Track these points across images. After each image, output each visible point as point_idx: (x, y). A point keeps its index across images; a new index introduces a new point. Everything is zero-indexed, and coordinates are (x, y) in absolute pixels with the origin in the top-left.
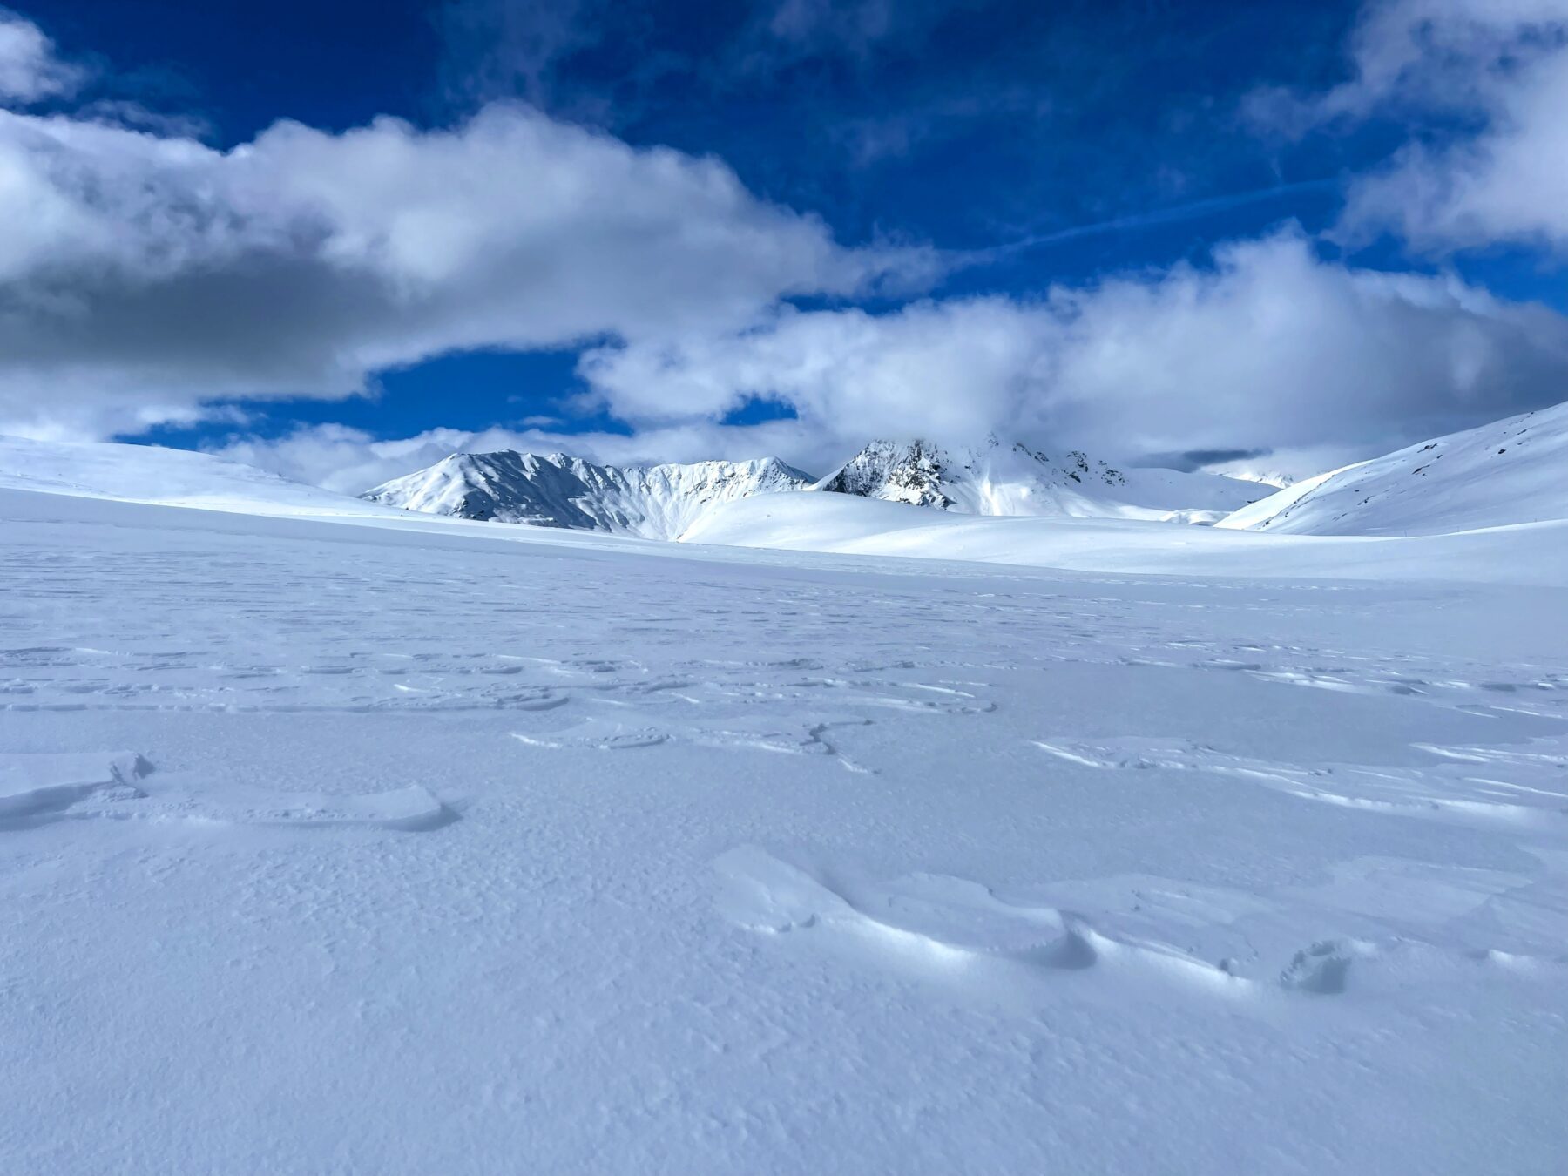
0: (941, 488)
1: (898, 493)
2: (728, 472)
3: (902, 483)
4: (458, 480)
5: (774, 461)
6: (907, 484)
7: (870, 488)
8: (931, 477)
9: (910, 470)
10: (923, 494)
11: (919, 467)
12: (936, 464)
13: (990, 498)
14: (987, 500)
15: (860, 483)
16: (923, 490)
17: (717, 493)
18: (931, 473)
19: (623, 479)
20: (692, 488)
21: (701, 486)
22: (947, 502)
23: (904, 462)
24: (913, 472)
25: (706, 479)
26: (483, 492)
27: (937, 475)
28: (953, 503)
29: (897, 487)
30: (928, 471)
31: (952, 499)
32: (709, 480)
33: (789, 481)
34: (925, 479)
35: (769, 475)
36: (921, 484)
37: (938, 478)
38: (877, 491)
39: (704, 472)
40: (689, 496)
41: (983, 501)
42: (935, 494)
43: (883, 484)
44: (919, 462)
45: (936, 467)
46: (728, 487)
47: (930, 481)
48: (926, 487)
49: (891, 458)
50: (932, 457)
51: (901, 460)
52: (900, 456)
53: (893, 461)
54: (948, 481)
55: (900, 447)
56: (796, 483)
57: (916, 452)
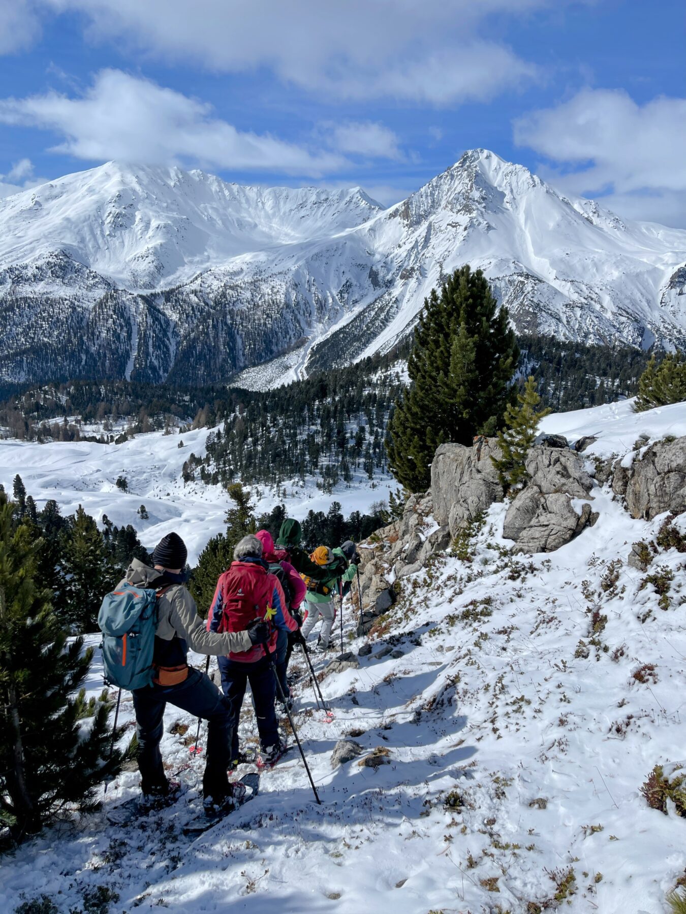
0: (486, 216)
1: (451, 218)
2: (323, 197)
3: (455, 210)
4: (116, 178)
5: (359, 191)
6: (459, 211)
7: (430, 213)
8: (479, 206)
9: (463, 200)
10: (471, 219)
11: (470, 197)
12: (485, 196)
13: (523, 227)
14: (521, 229)
15: (422, 209)
16: (471, 215)
17: (314, 212)
18: (480, 203)
19: (245, 195)
20: (295, 206)
21: (302, 206)
22: (489, 227)
23: (459, 193)
24: (465, 202)
25: (306, 202)
26: (134, 191)
27: (484, 205)
28: (494, 229)
29: (451, 213)
30: (477, 201)
31: (493, 225)
32: (309, 202)
33: (367, 207)
34: (474, 207)
35: (354, 200)
36: (470, 211)
37: (484, 207)
38: (434, 216)
39: (305, 195)
40: (293, 212)
41: (518, 229)
43: (439, 210)
44: (471, 194)
45: (484, 199)
46: (322, 208)
47: (478, 209)
48: (474, 214)
49: (448, 191)
50: (482, 191)
51: (456, 192)
52: (455, 190)
53: (449, 194)
54: (492, 211)
55: (457, 182)
56: (373, 209)
57: (469, 186)
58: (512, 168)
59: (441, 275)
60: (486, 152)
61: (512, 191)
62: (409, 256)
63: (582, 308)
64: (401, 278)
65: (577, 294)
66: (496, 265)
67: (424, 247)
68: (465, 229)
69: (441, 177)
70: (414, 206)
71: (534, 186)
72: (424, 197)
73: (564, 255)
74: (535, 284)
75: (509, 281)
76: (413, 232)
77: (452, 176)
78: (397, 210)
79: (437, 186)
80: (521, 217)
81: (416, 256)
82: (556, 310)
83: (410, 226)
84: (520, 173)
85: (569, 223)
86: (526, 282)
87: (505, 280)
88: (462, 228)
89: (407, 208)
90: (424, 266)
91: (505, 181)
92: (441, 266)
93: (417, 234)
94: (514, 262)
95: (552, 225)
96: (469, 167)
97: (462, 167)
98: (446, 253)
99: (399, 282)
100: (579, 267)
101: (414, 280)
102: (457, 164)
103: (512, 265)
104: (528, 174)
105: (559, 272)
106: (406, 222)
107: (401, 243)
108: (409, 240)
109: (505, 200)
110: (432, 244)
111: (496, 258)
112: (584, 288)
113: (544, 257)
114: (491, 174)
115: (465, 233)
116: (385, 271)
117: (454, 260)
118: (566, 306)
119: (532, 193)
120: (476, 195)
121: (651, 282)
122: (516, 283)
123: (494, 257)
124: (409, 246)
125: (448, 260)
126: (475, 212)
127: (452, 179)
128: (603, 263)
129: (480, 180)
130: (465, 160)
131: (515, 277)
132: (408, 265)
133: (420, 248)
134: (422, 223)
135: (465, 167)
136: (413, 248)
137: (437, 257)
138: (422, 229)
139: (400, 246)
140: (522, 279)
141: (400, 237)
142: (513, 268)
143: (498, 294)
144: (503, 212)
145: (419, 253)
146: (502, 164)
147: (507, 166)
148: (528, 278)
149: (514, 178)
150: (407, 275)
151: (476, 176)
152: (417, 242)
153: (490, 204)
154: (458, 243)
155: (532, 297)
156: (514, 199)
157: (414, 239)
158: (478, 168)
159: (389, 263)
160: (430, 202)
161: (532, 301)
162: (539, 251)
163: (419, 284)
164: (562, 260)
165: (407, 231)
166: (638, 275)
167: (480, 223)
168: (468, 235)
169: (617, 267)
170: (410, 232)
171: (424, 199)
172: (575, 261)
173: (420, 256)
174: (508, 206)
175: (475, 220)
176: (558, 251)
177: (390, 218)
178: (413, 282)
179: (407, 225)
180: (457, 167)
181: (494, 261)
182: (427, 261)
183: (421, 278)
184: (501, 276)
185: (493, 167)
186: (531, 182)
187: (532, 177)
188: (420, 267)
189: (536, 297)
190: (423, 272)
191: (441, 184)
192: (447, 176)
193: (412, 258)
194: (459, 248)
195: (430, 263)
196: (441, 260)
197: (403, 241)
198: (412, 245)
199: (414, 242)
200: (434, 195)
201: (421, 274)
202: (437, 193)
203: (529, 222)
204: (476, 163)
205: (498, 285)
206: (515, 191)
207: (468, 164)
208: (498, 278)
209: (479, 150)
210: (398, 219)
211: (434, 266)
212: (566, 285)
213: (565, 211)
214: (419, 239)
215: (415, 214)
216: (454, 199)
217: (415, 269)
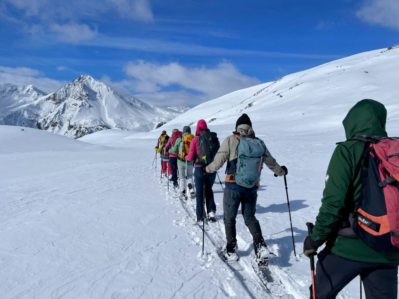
0: (89, 102)
1: (74, 102)
2: (14, 88)
3: (76, 99)
5: (32, 87)
6: (78, 99)
7: (65, 99)
8: (86, 98)
9: (79, 95)
10: (82, 103)
11: (82, 94)
12: (88, 94)
13: (104, 106)
14: (103, 107)
15: (61, 97)
16: (82, 101)
17: (10, 94)
18: (86, 97)
22: (90, 106)
23: (77, 92)
24: (80, 96)
25: (5, 90)
27: (88, 97)
28: (92, 107)
29: (74, 100)
30: (85, 96)
31: (92, 105)
32: (7, 90)
33: (37, 93)
34: (83, 98)
35: (30, 91)
36: (82, 100)
37: (88, 98)
38: (67, 100)
39: (5, 87)
41: (102, 107)
42: (86, 103)
43: (69, 98)
45: (87, 95)
46: (14, 93)
47: (85, 99)
48: (84, 101)
49: (73, 90)
50: (87, 92)
51: (76, 91)
52: (76, 90)
53: (74, 91)
54: (91, 100)
55: (77, 87)
56: (40, 95)
57: (81, 89)
58: (99, 83)
59: (69, 125)
60: (89, 77)
61: (100, 92)
62: (55, 116)
64: (52, 126)
66: (92, 122)
67: (62, 113)
68: (80, 107)
69: (70, 85)
70: (57, 95)
71: (108, 91)
72: (62, 92)
73: (120, 118)
75: (97, 128)
76: (58, 106)
77: (75, 85)
78: (50, 97)
79: (68, 88)
80: (104, 102)
81: (59, 117)
83: (56, 104)
84: (103, 86)
85: (122, 105)
86: (103, 129)
87: (95, 128)
88: (79, 106)
89: (55, 96)
90: (62, 121)
91: (97, 88)
92: (69, 122)
93: (59, 107)
94: (99, 121)
95: (115, 106)
96: (82, 81)
97: (79, 81)
98: (72, 116)
99: (51, 128)
100: (125, 123)
102: (76, 80)
103: (98, 122)
104: (106, 86)
105: (117, 124)
106: (54, 102)
107: (52, 111)
108: (56, 110)
109: (97, 95)
110: (66, 112)
111: (92, 119)
113: (111, 118)
114: (91, 85)
115: (80, 109)
116: (44, 123)
117: (75, 119)
119: (108, 93)
120: (84, 93)
121: (150, 128)
122: (99, 129)
123: (91, 118)
124: (55, 113)
125: (72, 119)
126: (84, 100)
127: (75, 86)
128: (134, 121)
129: (86, 87)
130: (80, 79)
131: (99, 127)
132: (55, 120)
133: (60, 113)
134: (62, 103)
135: (80, 81)
136: (57, 113)
137: (68, 118)
138: (61, 106)
139: (51, 112)
140: (101, 127)
141: (52, 108)
142: (98, 123)
144: (96, 100)
145: (60, 116)
146: (96, 81)
147: (97, 83)
148: (104, 127)
149: (100, 87)
150: (54, 125)
151: (84, 86)
152: (59, 111)
153: (90, 97)
154: (77, 112)
156: (101, 95)
157: (58, 110)
158: (85, 82)
159: (46, 119)
160: (65, 94)
162: (110, 116)
163: (60, 129)
164: (118, 120)
165: (55, 106)
166: (145, 126)
167: (86, 105)
168: (81, 109)
169: (139, 123)
170: (56, 106)
171: (62, 93)
172: (123, 121)
173: (61, 117)
174: (98, 98)
175: (84, 103)
176: (117, 117)
177: (46, 100)
178: (57, 128)
179: (55, 103)
180: (77, 81)
181: (91, 120)
182: (63, 119)
183: (60, 126)
184: (93, 126)
185: (92, 83)
186: (107, 89)
187: (107, 88)
188: (60, 122)
190: (61, 124)
191: (70, 87)
192: (72, 84)
193: (57, 117)
194: (77, 114)
195: (65, 120)
196: (69, 119)
197: (53, 110)
198: (57, 112)
199: (58, 111)
200: (67, 92)
201: (60, 125)
202: (68, 91)
203: (107, 105)
204: (84, 80)
205: (92, 130)
206: (101, 92)
207: (81, 80)
208: (92, 127)
209: (86, 75)
210: (50, 101)
211: (66, 121)
213: (120, 101)
214: (60, 110)
215: (58, 99)
216: (76, 94)
217: (58, 122)
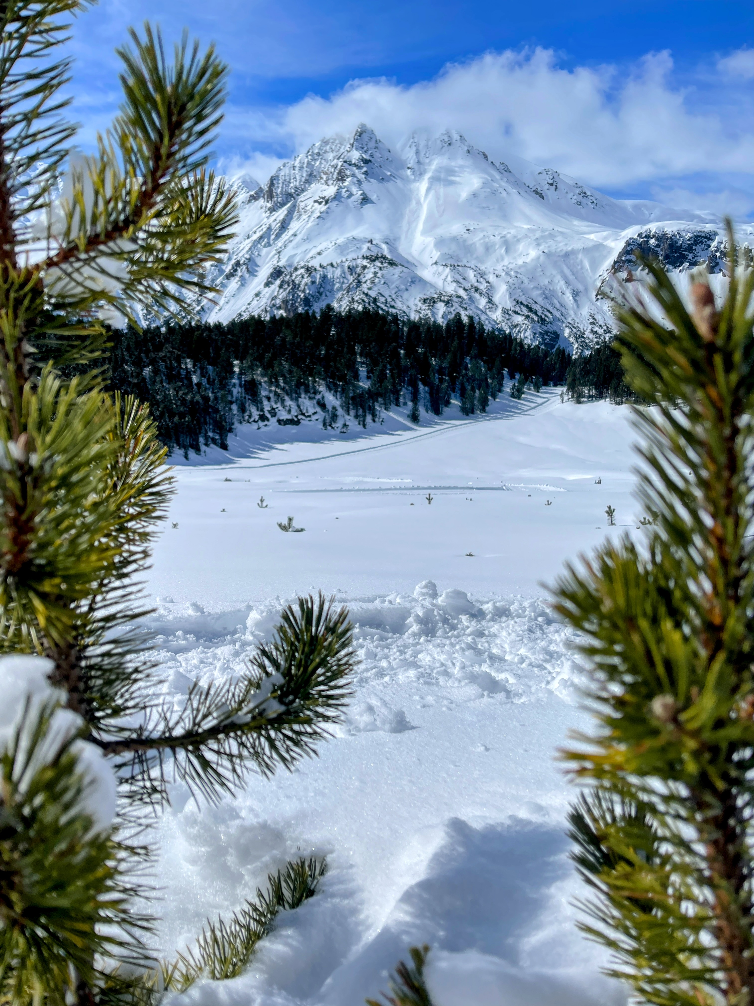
59: (274, 269)
63: (447, 303)
65: (454, 284)
66: (340, 247)
67: (278, 235)
70: (280, 182)
72: (297, 169)
73: (463, 232)
74: (381, 269)
75: (349, 267)
78: (260, 190)
79: (319, 154)
80: (423, 187)
82: (405, 309)
83: (273, 209)
85: (493, 192)
86: (369, 266)
87: (342, 267)
89: (272, 186)
92: (279, 257)
93: (273, 218)
94: (371, 241)
95: (464, 194)
100: (478, 247)
101: (237, 278)
103: (365, 246)
105: (444, 255)
106: (268, 205)
107: (251, 233)
108: (262, 228)
109: (404, 164)
112: (471, 275)
113: (432, 235)
115: (324, 208)
117: (297, 246)
118: (425, 301)
120: (356, 157)
124: (257, 236)
125: (289, 247)
126: (348, 180)
128: (518, 241)
131: (358, 261)
133: (273, 237)
134: (287, 203)
138: (282, 213)
143: (328, 287)
144: (396, 180)
148: (374, 261)
152: (269, 228)
153: (376, 170)
154: (310, 223)
155: (370, 289)
156: (419, 163)
157: (267, 226)
160: (304, 175)
161: (367, 295)
163: (242, 285)
164: (456, 239)
165: (266, 216)
166: (567, 255)
167: (350, 195)
168: (327, 211)
169: (538, 245)
170: (268, 217)
171: (297, 171)
172: (477, 239)
174: (408, 173)
175: (344, 190)
176: (457, 227)
177: (249, 201)
179: (269, 209)
188: (249, 260)
189: (375, 289)
194: (309, 228)
198: (261, 233)
199: (265, 230)
200: (312, 166)
205: (329, 276)
208: (333, 265)
210: (260, 202)
211: (271, 258)
212: (444, 270)
213: (491, 176)
214: (273, 225)
215: (281, 193)
216: (333, 166)
217: (241, 262)
